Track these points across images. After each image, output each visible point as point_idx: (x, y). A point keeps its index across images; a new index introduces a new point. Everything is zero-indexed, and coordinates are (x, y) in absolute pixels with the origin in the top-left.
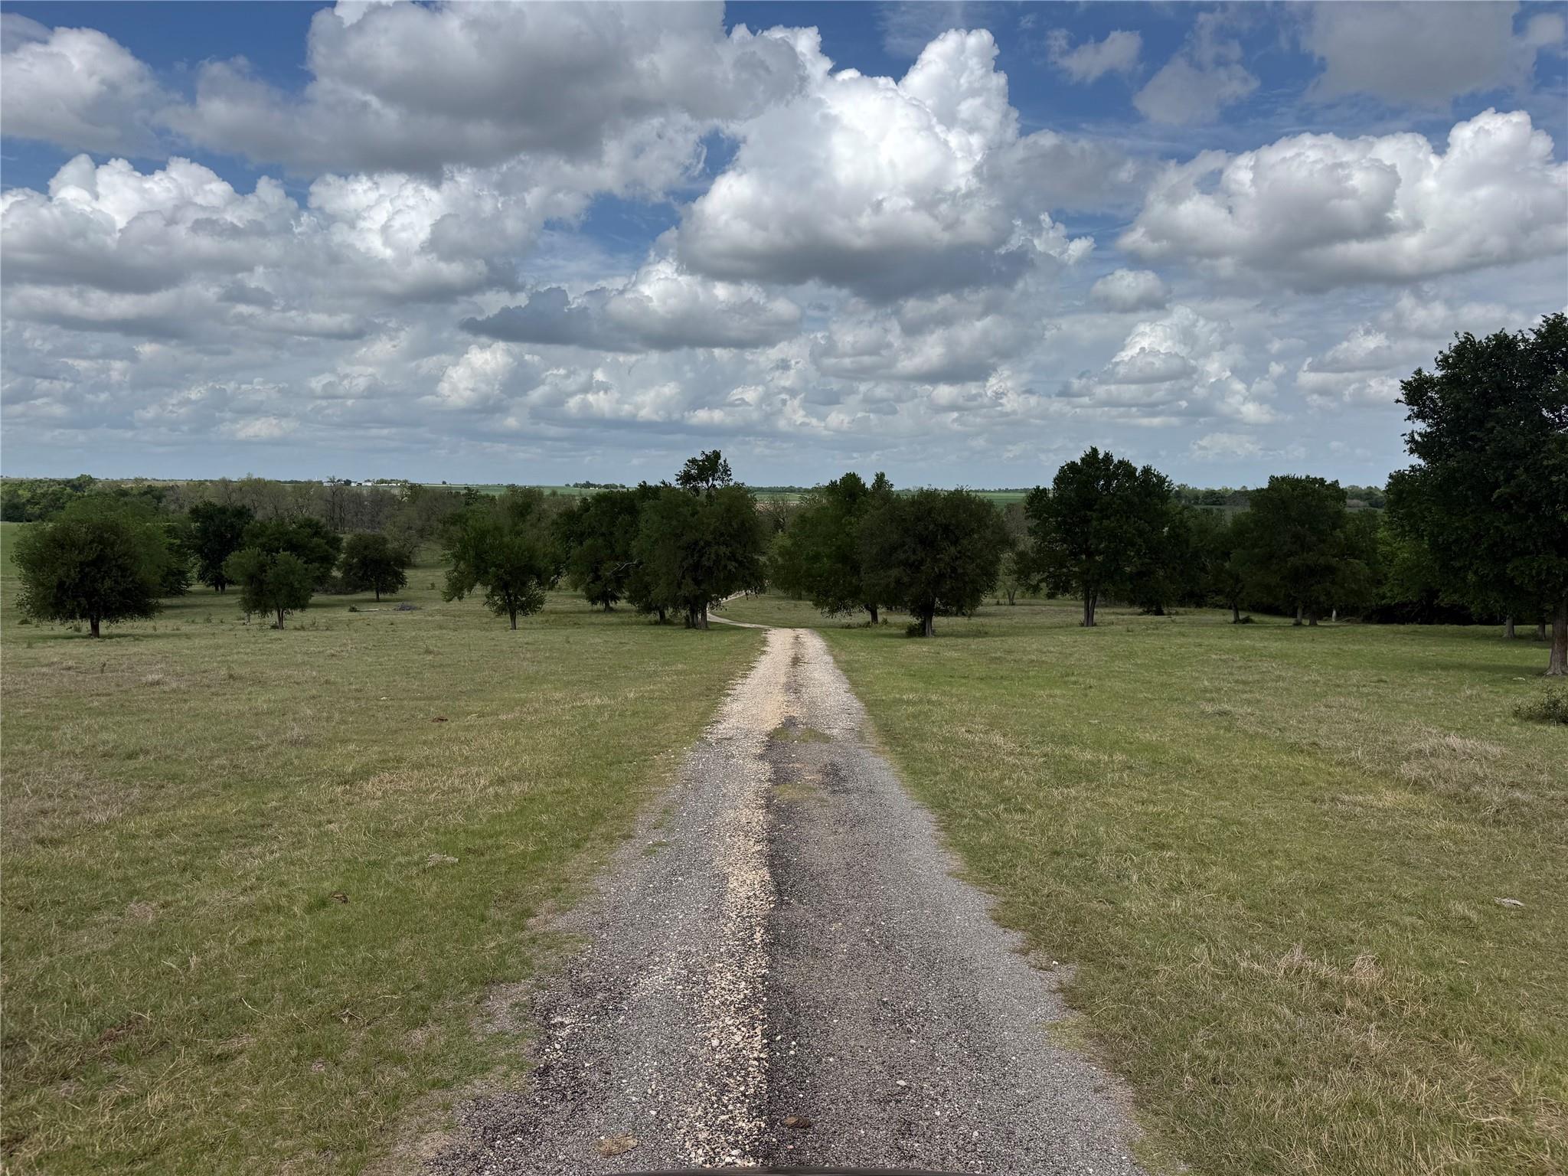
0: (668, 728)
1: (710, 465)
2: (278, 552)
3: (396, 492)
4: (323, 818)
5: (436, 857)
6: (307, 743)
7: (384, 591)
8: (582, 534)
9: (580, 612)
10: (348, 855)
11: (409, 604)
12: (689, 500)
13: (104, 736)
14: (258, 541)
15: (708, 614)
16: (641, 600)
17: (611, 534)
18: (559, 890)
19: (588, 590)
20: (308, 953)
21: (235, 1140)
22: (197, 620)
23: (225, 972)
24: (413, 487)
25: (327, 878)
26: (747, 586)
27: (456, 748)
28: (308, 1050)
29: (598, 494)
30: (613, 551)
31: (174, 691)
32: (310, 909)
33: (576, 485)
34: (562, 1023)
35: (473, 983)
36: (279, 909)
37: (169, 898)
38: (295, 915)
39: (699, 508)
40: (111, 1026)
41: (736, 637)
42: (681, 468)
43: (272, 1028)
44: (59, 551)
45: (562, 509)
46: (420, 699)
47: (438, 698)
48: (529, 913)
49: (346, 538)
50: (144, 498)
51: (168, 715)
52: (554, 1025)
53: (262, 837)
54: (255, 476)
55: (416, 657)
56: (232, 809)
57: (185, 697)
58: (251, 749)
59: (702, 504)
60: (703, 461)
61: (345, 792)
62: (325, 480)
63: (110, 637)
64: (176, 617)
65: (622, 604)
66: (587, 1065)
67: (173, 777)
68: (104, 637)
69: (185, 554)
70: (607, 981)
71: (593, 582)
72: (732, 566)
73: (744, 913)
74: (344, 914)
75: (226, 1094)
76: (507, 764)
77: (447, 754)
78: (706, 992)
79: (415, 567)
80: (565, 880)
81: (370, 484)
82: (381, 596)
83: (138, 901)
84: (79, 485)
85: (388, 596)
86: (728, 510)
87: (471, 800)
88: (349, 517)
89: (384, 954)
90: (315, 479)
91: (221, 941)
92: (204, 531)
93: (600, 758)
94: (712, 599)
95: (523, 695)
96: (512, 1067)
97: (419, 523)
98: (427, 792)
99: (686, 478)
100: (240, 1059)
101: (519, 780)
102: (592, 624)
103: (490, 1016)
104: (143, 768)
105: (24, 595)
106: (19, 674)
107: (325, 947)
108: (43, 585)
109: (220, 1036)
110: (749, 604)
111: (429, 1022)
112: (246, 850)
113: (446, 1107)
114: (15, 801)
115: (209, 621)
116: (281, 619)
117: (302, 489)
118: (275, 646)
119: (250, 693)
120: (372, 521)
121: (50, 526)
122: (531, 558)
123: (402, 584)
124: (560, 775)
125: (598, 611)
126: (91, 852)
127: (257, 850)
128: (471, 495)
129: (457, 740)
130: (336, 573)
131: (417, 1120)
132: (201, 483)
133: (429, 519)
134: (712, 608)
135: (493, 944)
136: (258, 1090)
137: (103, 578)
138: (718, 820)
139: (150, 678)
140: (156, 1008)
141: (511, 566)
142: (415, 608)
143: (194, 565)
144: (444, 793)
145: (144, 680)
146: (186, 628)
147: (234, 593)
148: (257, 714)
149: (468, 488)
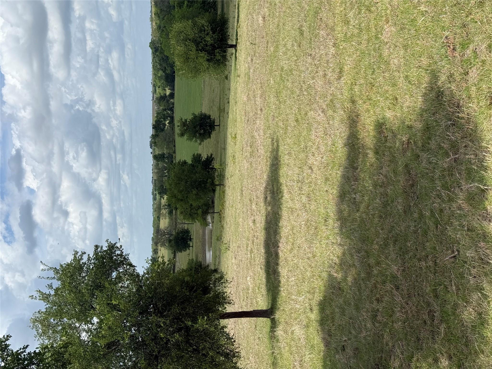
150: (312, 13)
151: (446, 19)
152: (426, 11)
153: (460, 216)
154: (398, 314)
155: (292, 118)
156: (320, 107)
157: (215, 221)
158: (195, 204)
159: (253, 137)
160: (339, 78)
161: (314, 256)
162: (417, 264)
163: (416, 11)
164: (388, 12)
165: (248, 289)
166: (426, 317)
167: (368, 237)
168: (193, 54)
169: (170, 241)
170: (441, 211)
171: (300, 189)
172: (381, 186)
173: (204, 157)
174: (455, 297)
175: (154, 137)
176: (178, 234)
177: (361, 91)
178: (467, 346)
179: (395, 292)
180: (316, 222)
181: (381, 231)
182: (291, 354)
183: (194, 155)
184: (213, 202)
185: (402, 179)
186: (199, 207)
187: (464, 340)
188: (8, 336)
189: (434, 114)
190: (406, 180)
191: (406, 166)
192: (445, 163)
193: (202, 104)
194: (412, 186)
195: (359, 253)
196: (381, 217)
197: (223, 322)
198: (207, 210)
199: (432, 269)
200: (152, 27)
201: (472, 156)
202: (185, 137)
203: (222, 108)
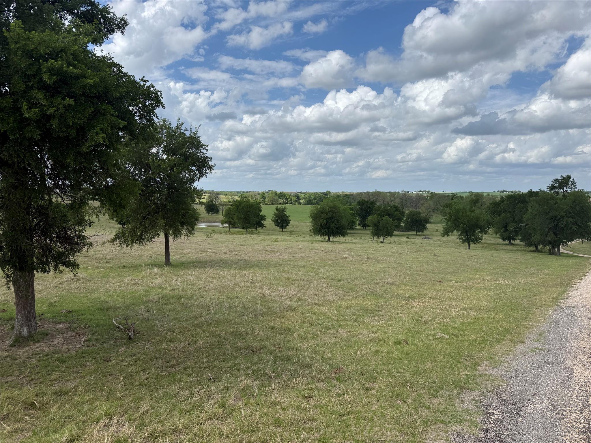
0: (541, 298)
1: (566, 181)
2: (384, 216)
3: (425, 195)
4: (399, 312)
5: (440, 335)
6: (393, 284)
7: (419, 232)
8: (500, 211)
9: (498, 244)
10: (408, 327)
11: (428, 237)
12: (554, 197)
13: (332, 273)
14: (377, 213)
15: (561, 249)
16: (527, 241)
17: (514, 212)
18: (491, 358)
19: (501, 235)
20: (395, 360)
21: (372, 419)
22: (358, 238)
23: (368, 359)
24: (431, 193)
25: (400, 334)
26: (583, 237)
27: (447, 294)
28: (395, 395)
29: (508, 195)
30: (514, 219)
31: (351, 261)
32: (395, 344)
33: (498, 191)
34: (493, 413)
35: (456, 386)
36: (385, 341)
37: (351, 330)
38: (390, 345)
39: (558, 201)
40: (334, 368)
41: (577, 260)
42: (550, 183)
43: (383, 383)
44: (321, 214)
45: (492, 201)
46: (432, 273)
47: (439, 273)
48: (478, 365)
49: (407, 212)
50: (344, 198)
51: (350, 268)
52: (490, 413)
53: (379, 315)
54: (377, 191)
55: (431, 257)
56: (369, 303)
57: (355, 263)
58: (375, 283)
59: (560, 199)
60: (561, 180)
61: (406, 304)
62: (400, 191)
63: (333, 242)
64: (351, 237)
65: (517, 242)
66: (505, 434)
67: (351, 289)
68: (332, 242)
69: (355, 216)
70: (513, 401)
71: (504, 232)
72: (575, 227)
73: (583, 388)
74: (406, 348)
75: (369, 402)
76: (467, 303)
77: (443, 295)
78: (563, 419)
79: (431, 223)
80: (494, 355)
81: (416, 192)
82: (418, 233)
83: (341, 329)
84: (326, 194)
85: (420, 233)
86: (574, 202)
87: (453, 314)
88: (408, 204)
89: (421, 367)
90: (397, 191)
91: (367, 348)
92: (361, 209)
93: (508, 307)
94: (564, 242)
95: (474, 276)
96: (472, 425)
97: (433, 207)
98: (436, 309)
99: (552, 187)
100: (373, 391)
101: (472, 310)
102: (503, 249)
103: (463, 402)
104: (343, 285)
105: (311, 227)
106: (310, 251)
107: (401, 359)
108: (316, 224)
109: (366, 381)
110: (584, 245)
111: (439, 397)
112: (373, 318)
113: (446, 432)
114: (309, 290)
115: (361, 238)
116: (384, 239)
117: (392, 194)
118: (381, 249)
119: (374, 264)
120: (416, 206)
121: (319, 207)
122: (478, 221)
123: (426, 229)
124: (490, 311)
125: (506, 244)
126: (328, 310)
127: (377, 319)
128: (454, 196)
129: (447, 290)
130: (403, 224)
131: (434, 433)
132: (361, 193)
133: (437, 205)
134: (563, 246)
135: (464, 373)
136: (379, 404)
137: (332, 223)
138: (568, 344)
139: (344, 256)
140: (347, 366)
141: (469, 224)
142: (430, 239)
143: (357, 220)
144: (442, 310)
145: (343, 256)
146: (354, 241)
147: (369, 230)
148: (376, 272)
149: (453, 193)
150: (351, 286)
151: (353, 367)
152: (357, 355)
153: (237, 381)
154: (172, 345)
155: (290, 275)
156: (297, 293)
157: (224, 229)
158: (235, 217)
159: (277, 252)
160: (315, 304)
161: (206, 291)
162: (205, 356)
163: (356, 349)
164: (355, 332)
165: (182, 250)
166: (171, 363)
167: (219, 325)
168: (325, 216)
169: (212, 201)
170: (239, 370)
171: (248, 282)
172: (252, 331)
173: (264, 222)
174: (185, 381)
175: (276, 193)
176: (216, 206)
177: (308, 317)
178: (155, 389)
179: (187, 342)
180: (227, 292)
181: (224, 332)
182: (142, 278)
183: (265, 216)
184: (236, 228)
185: (257, 344)
186: (233, 219)
187: (158, 387)
188: (164, 107)
189: (297, 362)
190: (257, 347)
191: (265, 347)
192: (268, 371)
193: (295, 221)
194: (253, 351)
195: (210, 319)
196: (233, 332)
197: (162, 235)
198: (231, 224)
199: (202, 366)
200: (338, 193)
201: (273, 387)
202: (276, 211)
203: (293, 233)
